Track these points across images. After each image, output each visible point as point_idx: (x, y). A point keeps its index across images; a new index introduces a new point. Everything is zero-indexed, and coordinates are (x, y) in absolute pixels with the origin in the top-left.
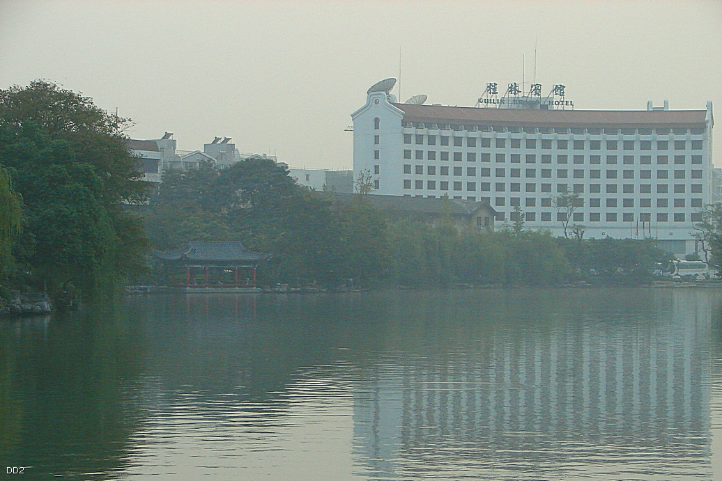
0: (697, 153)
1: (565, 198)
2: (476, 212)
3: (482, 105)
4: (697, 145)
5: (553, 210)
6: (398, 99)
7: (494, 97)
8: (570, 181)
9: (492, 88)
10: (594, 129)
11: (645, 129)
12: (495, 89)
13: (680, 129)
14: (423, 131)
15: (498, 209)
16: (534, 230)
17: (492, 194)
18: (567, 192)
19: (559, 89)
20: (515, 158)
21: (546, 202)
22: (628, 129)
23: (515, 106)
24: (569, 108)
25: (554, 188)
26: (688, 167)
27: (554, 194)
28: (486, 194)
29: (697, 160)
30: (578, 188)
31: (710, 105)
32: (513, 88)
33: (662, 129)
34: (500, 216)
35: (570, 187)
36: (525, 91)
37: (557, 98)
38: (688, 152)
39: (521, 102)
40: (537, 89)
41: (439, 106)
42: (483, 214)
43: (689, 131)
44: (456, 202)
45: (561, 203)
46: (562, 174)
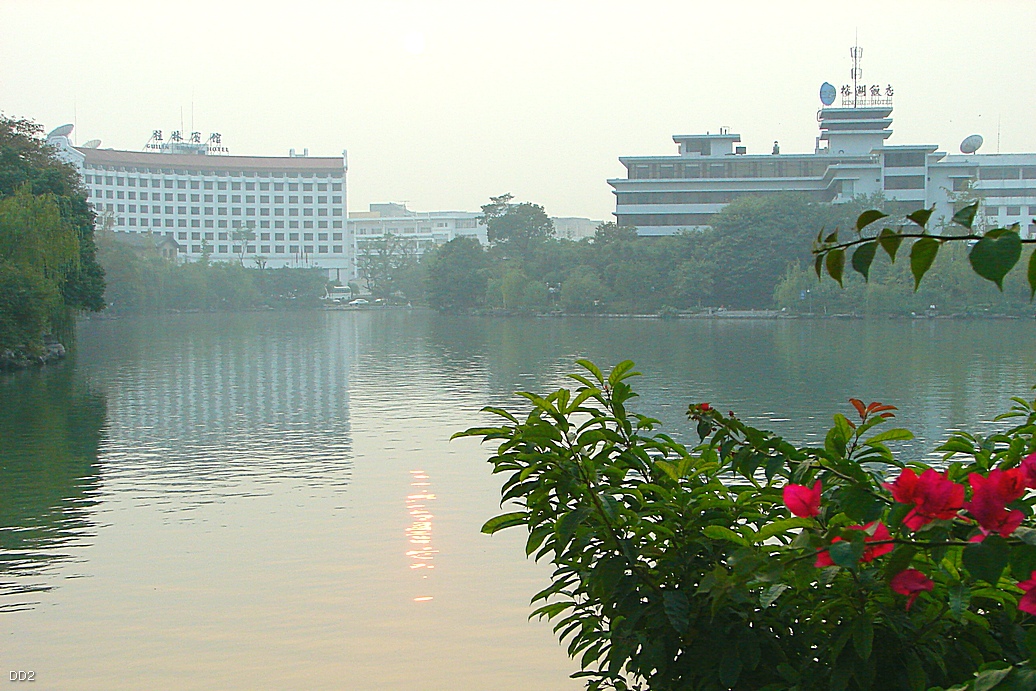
0: (337, 194)
1: (240, 233)
2: (163, 244)
3: (149, 150)
4: (337, 187)
5: (229, 243)
6: (73, 142)
7: (159, 143)
8: (243, 218)
9: (158, 135)
10: (249, 173)
11: (292, 173)
12: (160, 136)
13: (322, 173)
14: (102, 173)
15: (180, 242)
16: (225, 261)
17: (175, 230)
18: (240, 227)
19: (216, 137)
20: (182, 197)
21: (222, 236)
22: (277, 173)
23: (176, 151)
24: (225, 153)
25: (229, 224)
26: (329, 206)
27: (230, 229)
28: (169, 229)
29: (337, 200)
30: (251, 224)
31: (345, 153)
32: (176, 136)
33: (307, 173)
34: (183, 249)
35: (244, 222)
36: (186, 139)
37: (215, 145)
38: (329, 193)
39: (183, 148)
40: (196, 136)
41: (111, 150)
42: (168, 247)
43: (329, 175)
44: (144, 236)
45: (236, 237)
46: (236, 211)
